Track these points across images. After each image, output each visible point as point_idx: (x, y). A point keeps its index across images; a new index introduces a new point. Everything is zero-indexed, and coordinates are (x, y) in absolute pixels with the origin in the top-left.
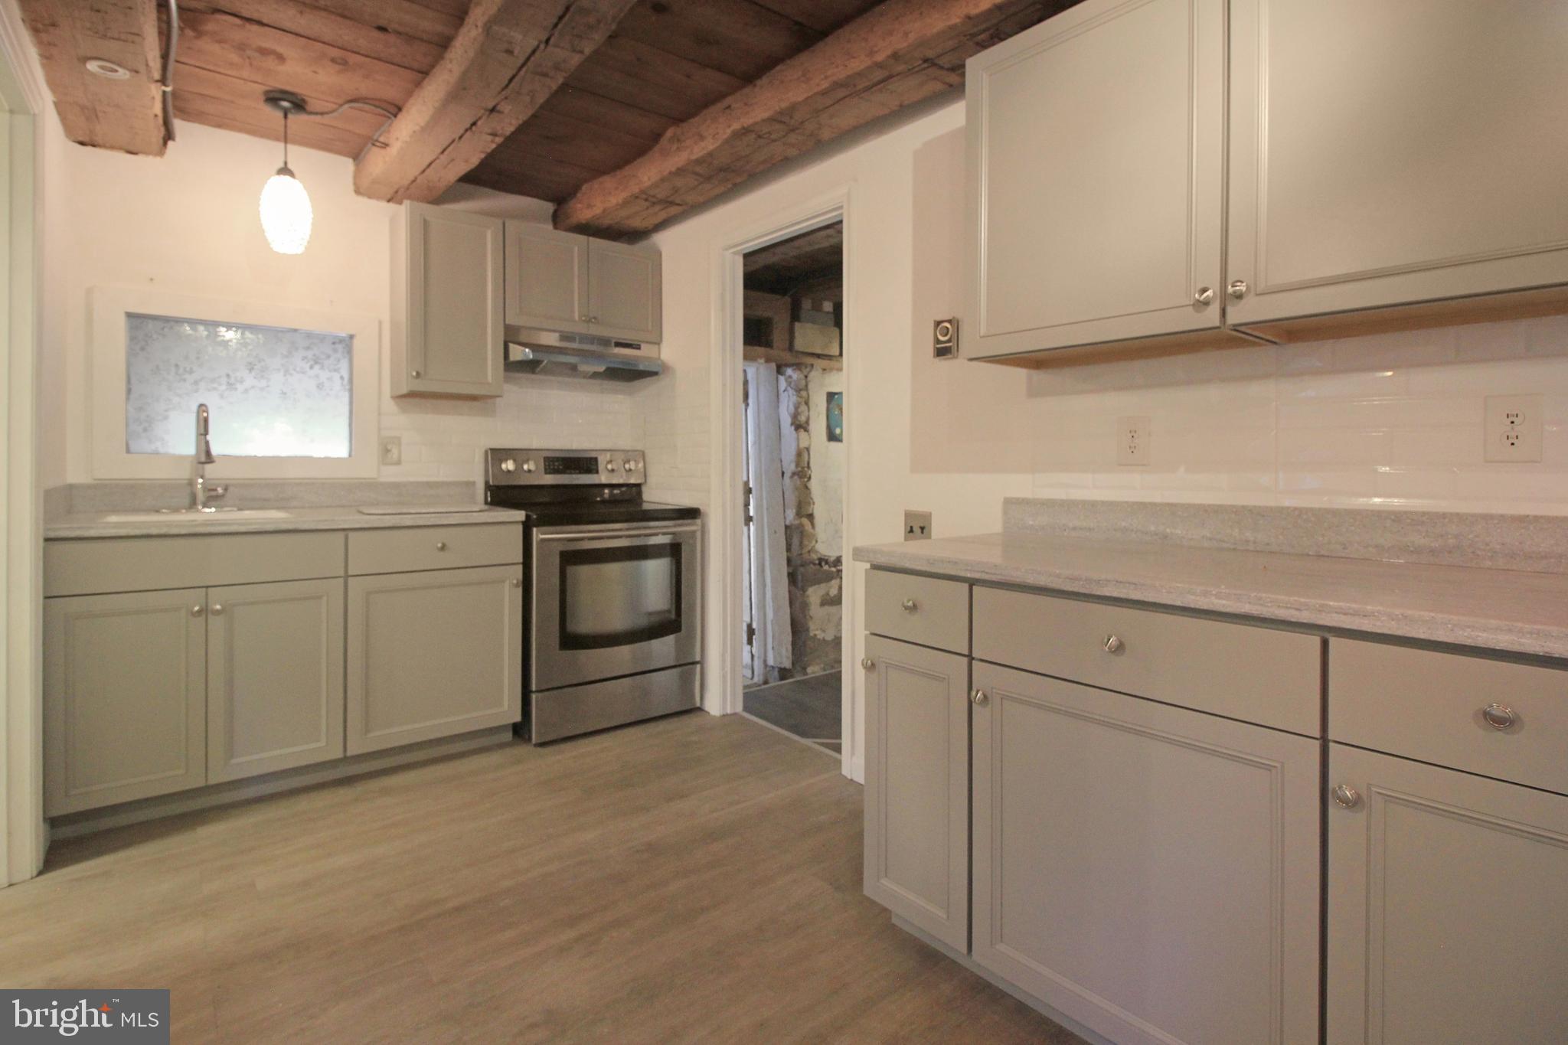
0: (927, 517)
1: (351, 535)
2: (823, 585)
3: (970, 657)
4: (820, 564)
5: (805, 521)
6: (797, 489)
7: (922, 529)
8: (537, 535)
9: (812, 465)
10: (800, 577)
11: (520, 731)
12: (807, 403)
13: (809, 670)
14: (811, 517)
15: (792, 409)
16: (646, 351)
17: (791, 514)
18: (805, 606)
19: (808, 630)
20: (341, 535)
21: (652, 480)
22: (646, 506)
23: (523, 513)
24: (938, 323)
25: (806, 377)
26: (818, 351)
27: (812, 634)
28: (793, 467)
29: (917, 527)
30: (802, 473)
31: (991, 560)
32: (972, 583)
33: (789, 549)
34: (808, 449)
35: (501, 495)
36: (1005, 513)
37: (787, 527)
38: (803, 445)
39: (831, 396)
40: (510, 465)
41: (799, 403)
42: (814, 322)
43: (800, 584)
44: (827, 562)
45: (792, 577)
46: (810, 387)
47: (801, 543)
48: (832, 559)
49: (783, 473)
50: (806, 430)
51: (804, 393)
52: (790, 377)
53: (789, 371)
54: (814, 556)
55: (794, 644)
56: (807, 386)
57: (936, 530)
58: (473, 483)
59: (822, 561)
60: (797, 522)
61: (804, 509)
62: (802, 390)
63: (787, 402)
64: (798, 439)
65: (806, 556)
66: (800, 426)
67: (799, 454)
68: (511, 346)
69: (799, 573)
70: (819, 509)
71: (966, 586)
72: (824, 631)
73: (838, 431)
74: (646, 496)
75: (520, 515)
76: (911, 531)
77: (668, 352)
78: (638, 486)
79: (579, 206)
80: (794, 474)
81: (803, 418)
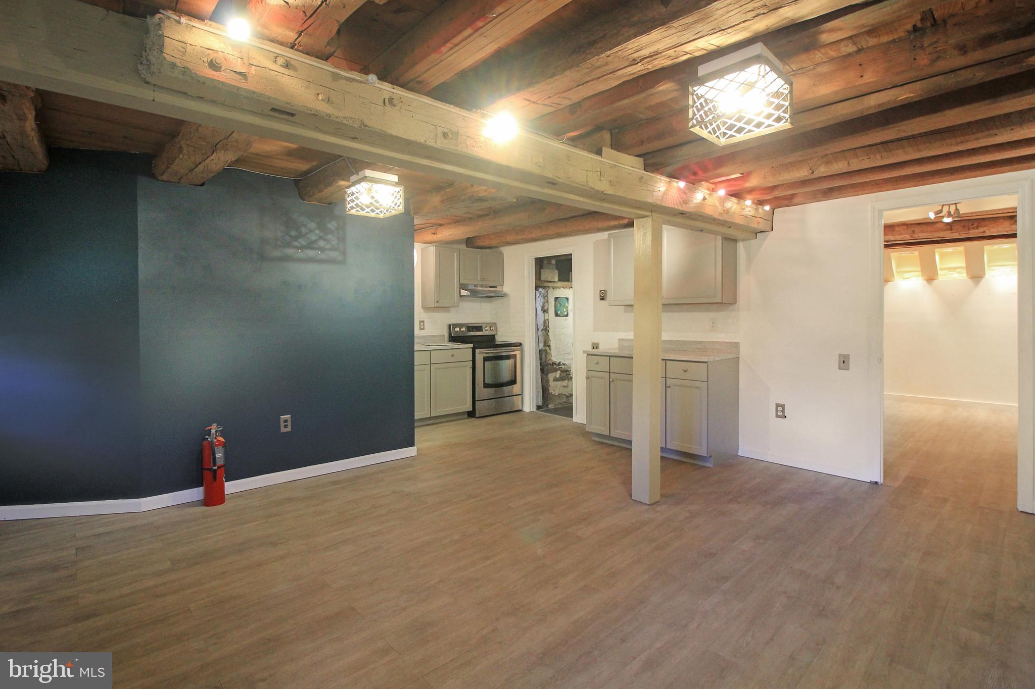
0: (598, 344)
1: (432, 352)
2: (554, 373)
3: (610, 372)
4: (553, 365)
5: (547, 348)
6: (544, 335)
7: (597, 347)
8: (477, 351)
9: (549, 326)
10: (545, 370)
11: (471, 414)
12: (547, 302)
13: (549, 406)
14: (549, 346)
15: (542, 304)
16: (499, 289)
17: (541, 346)
18: (548, 381)
19: (549, 391)
20: (429, 352)
21: (499, 333)
22: (497, 343)
23: (472, 345)
24: (601, 291)
25: (547, 292)
26: (550, 280)
27: (550, 392)
28: (542, 327)
29: (595, 346)
30: (546, 329)
31: (616, 352)
32: (610, 356)
33: (541, 359)
34: (548, 320)
35: (453, 339)
36: (619, 342)
37: (539, 350)
38: (546, 318)
39: (556, 299)
40: (457, 329)
41: (545, 302)
42: (548, 269)
43: (545, 372)
44: (555, 364)
45: (542, 370)
46: (549, 295)
47: (546, 356)
48: (557, 363)
49: (538, 329)
50: (547, 312)
51: (546, 298)
52: (541, 292)
53: (540, 290)
54: (550, 362)
55: (543, 396)
56: (547, 294)
57: (601, 347)
58: (444, 335)
59: (554, 363)
60: (544, 348)
61: (547, 344)
62: (546, 297)
63: (540, 301)
64: (544, 316)
65: (548, 362)
66: (545, 311)
67: (545, 322)
68: (461, 290)
69: (545, 369)
70: (552, 344)
71: (608, 357)
72: (555, 391)
73: (559, 312)
74: (497, 338)
75: (472, 346)
76: (594, 348)
77: (506, 289)
78: (494, 335)
79: (479, 241)
80: (542, 330)
81: (546, 308)
